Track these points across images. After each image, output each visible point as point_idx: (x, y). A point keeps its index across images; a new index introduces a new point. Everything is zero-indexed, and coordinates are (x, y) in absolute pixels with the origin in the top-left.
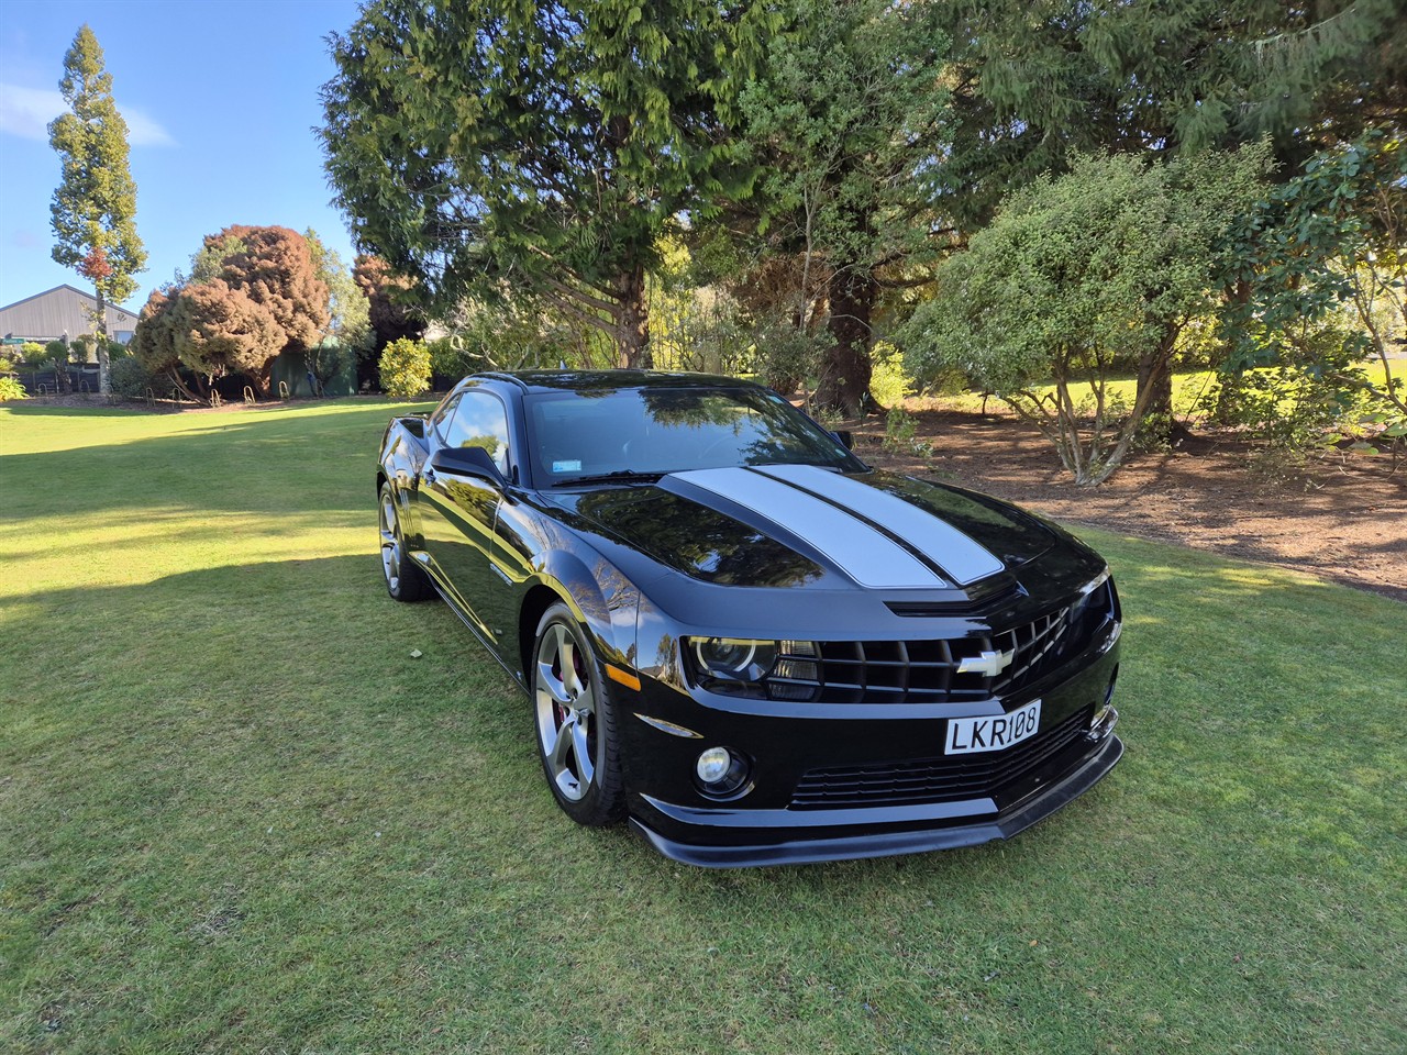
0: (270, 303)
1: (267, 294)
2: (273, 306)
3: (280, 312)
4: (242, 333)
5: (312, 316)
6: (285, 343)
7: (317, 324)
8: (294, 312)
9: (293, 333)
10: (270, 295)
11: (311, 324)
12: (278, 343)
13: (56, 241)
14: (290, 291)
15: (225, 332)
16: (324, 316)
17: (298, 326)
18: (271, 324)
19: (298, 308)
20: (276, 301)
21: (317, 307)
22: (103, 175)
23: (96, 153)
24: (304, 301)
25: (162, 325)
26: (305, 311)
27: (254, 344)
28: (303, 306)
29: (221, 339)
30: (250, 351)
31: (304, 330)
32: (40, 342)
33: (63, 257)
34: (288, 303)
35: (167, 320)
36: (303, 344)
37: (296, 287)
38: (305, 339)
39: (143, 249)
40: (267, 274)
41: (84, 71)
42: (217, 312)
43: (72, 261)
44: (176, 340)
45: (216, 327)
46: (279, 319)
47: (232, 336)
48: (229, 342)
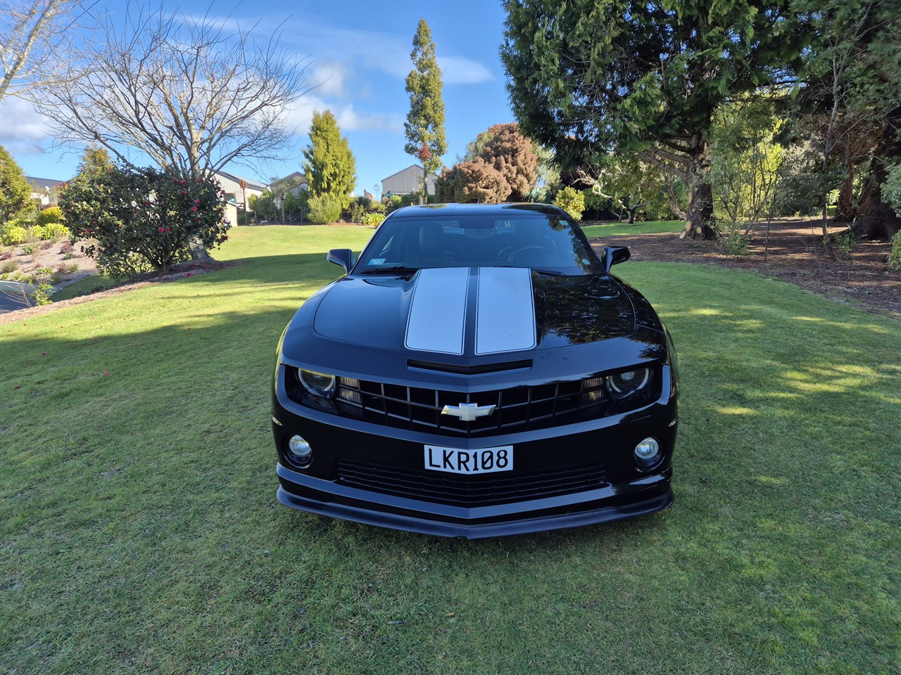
0: (504, 169)
1: (504, 164)
2: (505, 171)
3: (509, 175)
4: (487, 188)
5: (527, 176)
6: (510, 193)
7: (529, 181)
8: (517, 174)
9: (515, 186)
10: (505, 164)
11: (525, 181)
12: (506, 194)
13: (407, 142)
14: (516, 161)
15: (479, 188)
16: (534, 176)
17: (518, 182)
18: (504, 183)
19: (519, 171)
20: (507, 168)
21: (530, 170)
22: (428, 102)
23: (425, 90)
24: (523, 167)
25: (449, 185)
26: (523, 173)
27: (494, 194)
28: (522, 170)
29: (476, 192)
30: (490, 199)
31: (521, 185)
32: (399, 195)
33: (409, 150)
34: (514, 169)
35: (452, 182)
36: (520, 193)
37: (520, 159)
38: (521, 190)
39: (445, 141)
40: (505, 151)
41: (421, 44)
42: (476, 177)
43: (413, 152)
44: (455, 193)
45: (473, 185)
46: (508, 179)
47: (482, 190)
48: (480, 193)
